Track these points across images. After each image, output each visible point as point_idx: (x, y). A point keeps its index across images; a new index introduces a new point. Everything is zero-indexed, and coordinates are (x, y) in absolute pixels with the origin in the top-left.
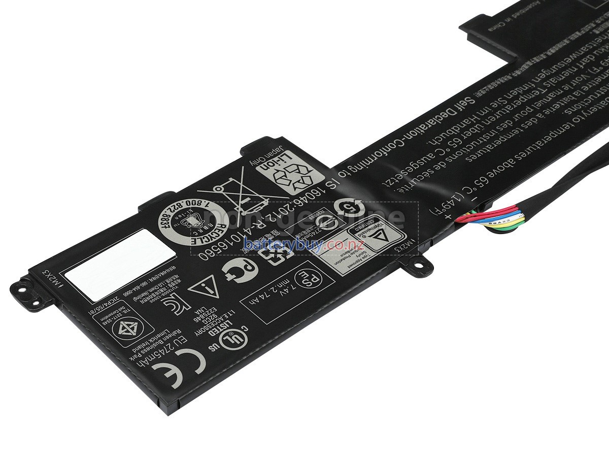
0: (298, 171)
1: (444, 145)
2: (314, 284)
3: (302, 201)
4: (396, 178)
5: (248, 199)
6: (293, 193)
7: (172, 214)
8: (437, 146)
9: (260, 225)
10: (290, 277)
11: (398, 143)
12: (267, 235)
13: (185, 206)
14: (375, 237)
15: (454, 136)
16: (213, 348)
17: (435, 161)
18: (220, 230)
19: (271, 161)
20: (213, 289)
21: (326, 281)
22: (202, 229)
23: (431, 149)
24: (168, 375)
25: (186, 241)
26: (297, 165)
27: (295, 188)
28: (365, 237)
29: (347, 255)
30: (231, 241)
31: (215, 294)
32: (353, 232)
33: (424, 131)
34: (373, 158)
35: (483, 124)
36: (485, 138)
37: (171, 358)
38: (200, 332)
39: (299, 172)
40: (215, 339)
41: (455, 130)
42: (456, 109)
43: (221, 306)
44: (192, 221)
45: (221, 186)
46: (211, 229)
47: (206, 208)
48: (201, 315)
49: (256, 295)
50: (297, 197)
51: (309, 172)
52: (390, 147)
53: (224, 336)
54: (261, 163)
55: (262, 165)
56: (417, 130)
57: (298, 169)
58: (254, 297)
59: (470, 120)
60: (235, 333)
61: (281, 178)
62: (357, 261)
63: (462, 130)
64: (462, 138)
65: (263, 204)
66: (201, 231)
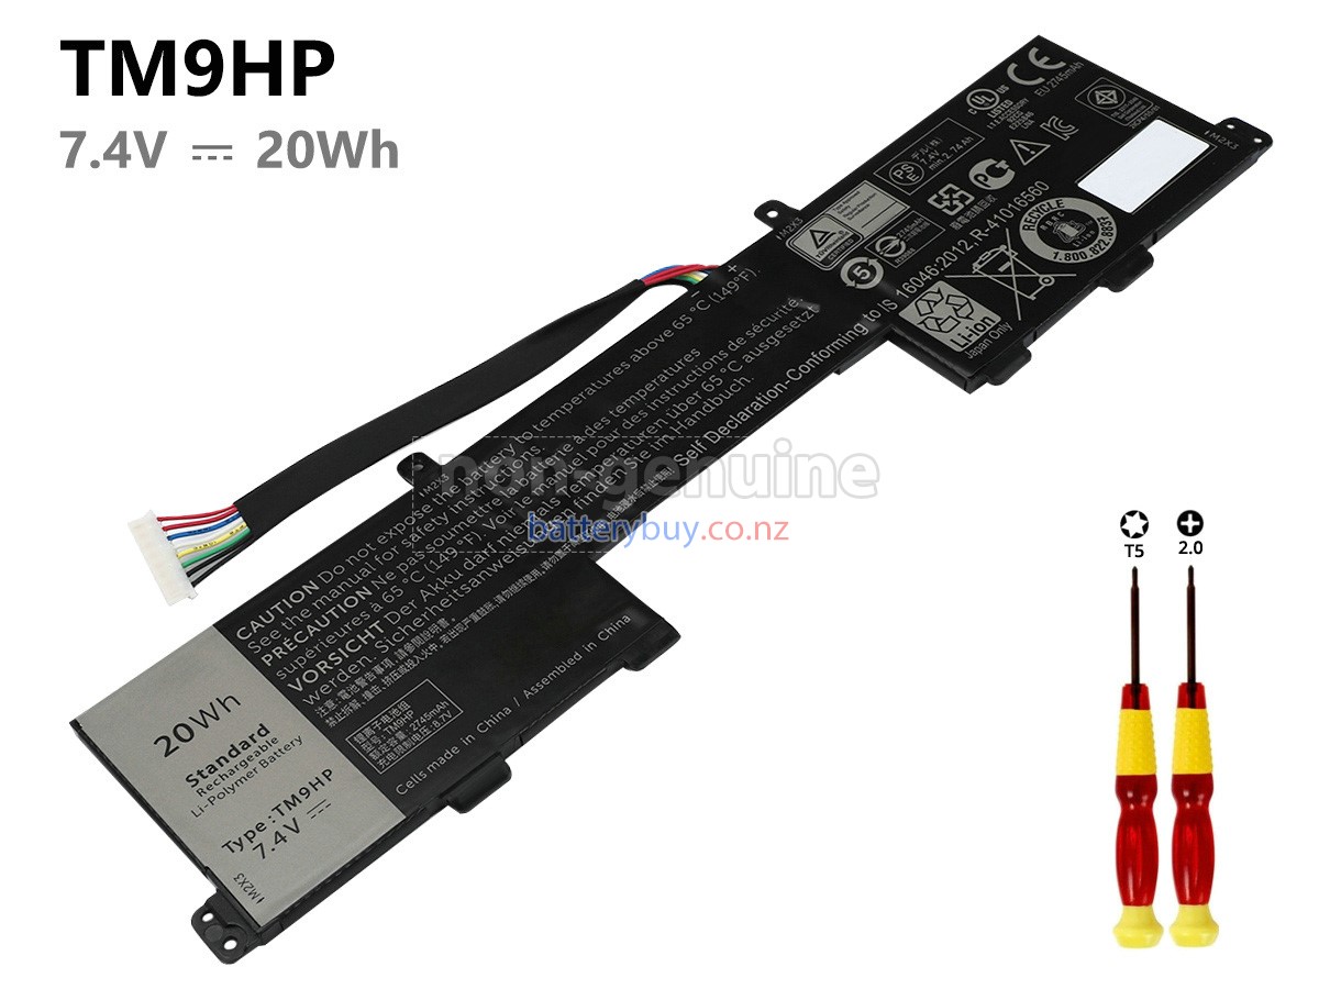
0: (940, 322)
1: (729, 378)
2: (899, 167)
3: (927, 274)
4: (799, 322)
5: (1001, 269)
6: (940, 284)
7: (1100, 237)
8: (738, 376)
9: (977, 234)
10: (929, 173)
11: (795, 374)
12: (967, 221)
13: (1086, 250)
14: (826, 233)
15: (712, 395)
16: (1004, 89)
17: (744, 350)
18: (1030, 222)
19: (981, 334)
20: (1019, 149)
21: (884, 173)
22: (1053, 221)
23: (748, 370)
24: (1046, 59)
25: (1070, 203)
26: (941, 331)
27: (939, 292)
28: (840, 232)
29: (862, 207)
30: (1012, 209)
31: (1016, 144)
32: (855, 237)
33: (756, 400)
34: (831, 348)
35: (668, 419)
36: (667, 395)
37: (1048, 74)
38: (1023, 102)
39: (937, 319)
40: (1003, 98)
41: (710, 406)
42: (704, 442)
43: (1005, 132)
44: (1070, 231)
45: (1045, 285)
46: (1042, 222)
47: (1056, 251)
48: (1027, 119)
49: (966, 148)
50: (935, 280)
51: (923, 322)
52: (807, 366)
53: (994, 102)
54: (995, 328)
55: (993, 325)
56: (766, 401)
57: (939, 325)
58: (969, 145)
59: (685, 424)
60: (982, 106)
61: (962, 307)
62: (849, 200)
63: (699, 406)
64: (702, 392)
65: (981, 263)
66: (1054, 218)
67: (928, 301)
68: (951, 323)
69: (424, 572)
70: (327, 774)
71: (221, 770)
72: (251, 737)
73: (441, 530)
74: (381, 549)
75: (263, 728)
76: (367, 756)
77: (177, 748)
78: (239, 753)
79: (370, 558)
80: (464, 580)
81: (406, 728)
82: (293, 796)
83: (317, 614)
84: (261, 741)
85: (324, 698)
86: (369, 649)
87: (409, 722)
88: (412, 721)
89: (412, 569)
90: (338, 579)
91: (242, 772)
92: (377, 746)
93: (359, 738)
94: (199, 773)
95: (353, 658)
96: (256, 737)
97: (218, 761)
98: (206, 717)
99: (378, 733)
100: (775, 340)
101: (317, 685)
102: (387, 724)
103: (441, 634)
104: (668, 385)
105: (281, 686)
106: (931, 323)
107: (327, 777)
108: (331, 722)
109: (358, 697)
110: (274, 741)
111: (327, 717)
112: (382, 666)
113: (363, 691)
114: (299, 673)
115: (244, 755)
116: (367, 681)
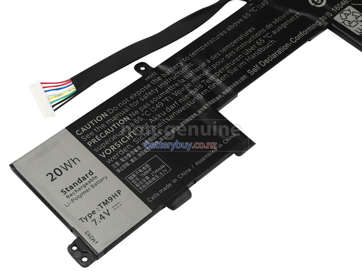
0: (350, 22)
1: (267, 40)
3: (344, 3)
4: (293, 19)
6: (349, 7)
8: (271, 39)
11: (294, 40)
15: (261, 46)
17: (272, 29)
23: (275, 37)
26: (350, 26)
27: (349, 10)
33: (279, 50)
34: (307, 30)
35: (243, 55)
36: (243, 45)
39: (349, 21)
41: (260, 51)
42: (259, 65)
50: (347, 5)
51: (343, 22)
52: (298, 37)
56: (283, 50)
57: (350, 24)
59: (251, 58)
61: (359, 17)
63: (256, 51)
64: (256, 45)
67: (345, 14)
68: (354, 23)
69: (150, 112)
70: (119, 192)
71: (75, 188)
72: (86, 175)
73: (155, 95)
74: (132, 101)
75: (91, 172)
76: (134, 185)
77: (56, 178)
78: (82, 181)
79: (128, 105)
80: (167, 116)
81: (149, 175)
82: (106, 200)
83: (108, 126)
84: (91, 177)
85: (115, 161)
86: (131, 142)
87: (150, 172)
88: (151, 172)
89: (145, 110)
90: (115, 113)
91: (84, 189)
92: (138, 181)
93: (131, 178)
94: (66, 189)
95: (125, 145)
96: (88, 175)
97: (73, 184)
98: (67, 166)
99: (138, 176)
100: (285, 25)
101: (111, 155)
102: (141, 173)
103: (160, 137)
104: (243, 41)
105: (96, 155)
106: (347, 23)
107: (119, 193)
108: (118, 171)
109: (128, 161)
110: (96, 177)
111: (116, 169)
112: (137, 149)
113: (130, 158)
114: (103, 150)
115: (84, 182)
116: (131, 155)
